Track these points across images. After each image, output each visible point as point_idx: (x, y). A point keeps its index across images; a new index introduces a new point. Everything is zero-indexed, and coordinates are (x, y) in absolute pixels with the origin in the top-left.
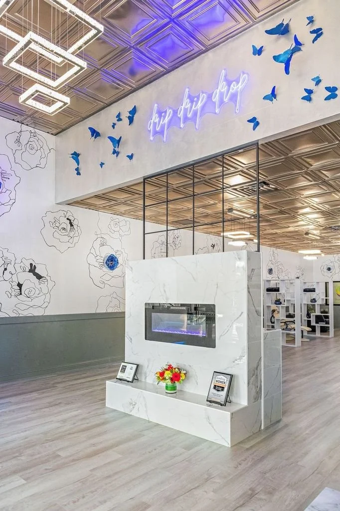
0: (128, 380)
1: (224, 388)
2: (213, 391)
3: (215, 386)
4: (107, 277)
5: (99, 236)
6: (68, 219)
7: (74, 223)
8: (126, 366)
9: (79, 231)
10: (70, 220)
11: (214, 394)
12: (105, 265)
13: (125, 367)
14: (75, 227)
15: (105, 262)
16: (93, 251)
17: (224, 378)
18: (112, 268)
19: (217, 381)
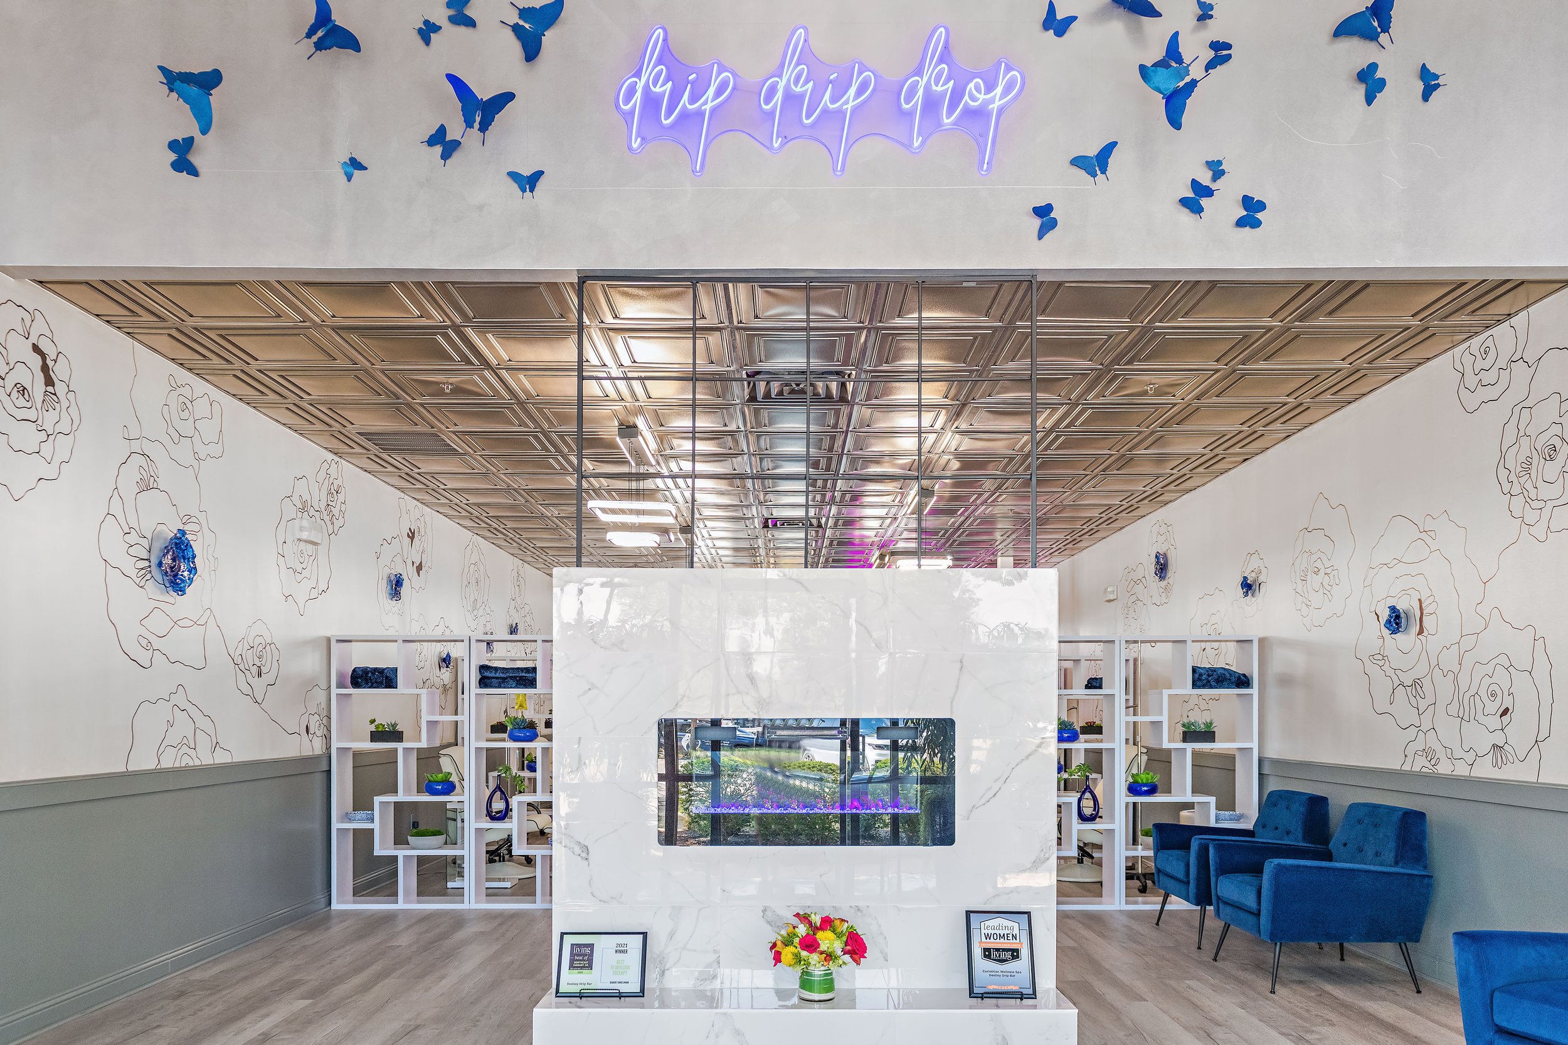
0: (624, 989)
1: (1017, 950)
2: (981, 964)
3: (985, 950)
4: (159, 624)
5: (136, 446)
6: (36, 349)
7: (59, 371)
8: (591, 946)
9: (73, 410)
10: (43, 356)
11: (993, 974)
12: (154, 569)
13: (588, 951)
14: (60, 388)
15: (154, 561)
16: (116, 507)
17: (1010, 924)
18: (175, 583)
19: (988, 936)
